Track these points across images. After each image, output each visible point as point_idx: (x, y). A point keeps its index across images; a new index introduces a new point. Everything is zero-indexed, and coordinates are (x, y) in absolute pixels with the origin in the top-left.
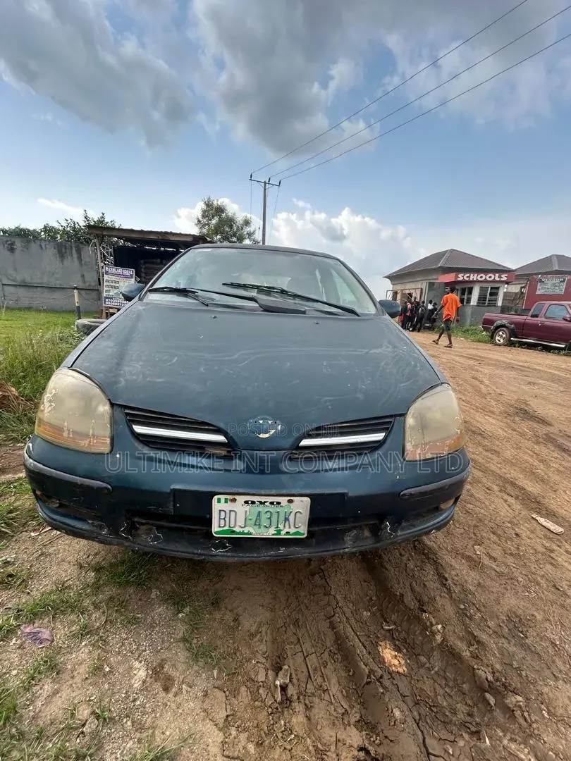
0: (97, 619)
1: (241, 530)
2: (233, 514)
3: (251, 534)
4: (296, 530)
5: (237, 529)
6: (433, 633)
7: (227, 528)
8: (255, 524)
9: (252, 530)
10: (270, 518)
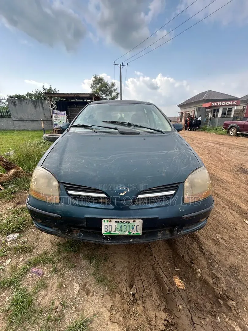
0: (59, 265)
1: (114, 233)
2: (110, 227)
3: (118, 234)
4: (137, 232)
5: (112, 232)
6: (197, 273)
7: (108, 232)
8: (120, 230)
9: (119, 233)
10: (126, 228)
